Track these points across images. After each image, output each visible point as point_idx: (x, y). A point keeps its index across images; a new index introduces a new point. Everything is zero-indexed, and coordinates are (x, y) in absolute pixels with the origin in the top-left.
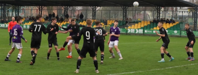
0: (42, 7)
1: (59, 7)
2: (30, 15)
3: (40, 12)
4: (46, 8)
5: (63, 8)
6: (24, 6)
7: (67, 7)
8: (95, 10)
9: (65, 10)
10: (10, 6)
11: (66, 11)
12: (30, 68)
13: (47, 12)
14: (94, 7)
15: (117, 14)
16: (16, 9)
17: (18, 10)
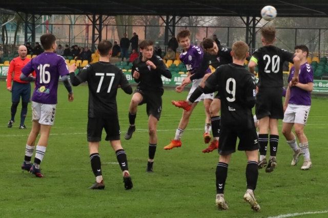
0: (100, 18)
1: (152, 17)
2: (67, 40)
3: (96, 32)
4: (112, 20)
5: (161, 21)
6: (50, 15)
7: (174, 19)
8: (254, 27)
9: (167, 28)
10: (9, 14)
11: (171, 28)
12: (65, 195)
13: (116, 32)
14: (251, 18)
15: (317, 39)
16: (27, 23)
17: (34, 25)
